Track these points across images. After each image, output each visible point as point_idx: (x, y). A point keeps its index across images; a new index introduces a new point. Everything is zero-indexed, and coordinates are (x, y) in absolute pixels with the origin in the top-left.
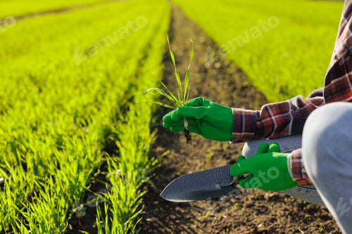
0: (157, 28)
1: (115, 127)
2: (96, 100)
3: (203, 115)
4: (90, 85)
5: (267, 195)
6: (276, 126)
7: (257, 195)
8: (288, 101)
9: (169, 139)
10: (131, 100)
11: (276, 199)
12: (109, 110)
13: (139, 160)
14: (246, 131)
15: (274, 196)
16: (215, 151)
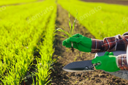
0: (52, 12)
1: (39, 46)
2: (31, 36)
3: (79, 41)
4: (28, 31)
5: (100, 75)
6: (109, 47)
7: (96, 75)
8: (114, 36)
9: (59, 52)
10: (44, 37)
11: (103, 76)
12: (36, 40)
13: (48, 60)
14: (97, 49)
15: (102, 75)
16: (77, 57)
